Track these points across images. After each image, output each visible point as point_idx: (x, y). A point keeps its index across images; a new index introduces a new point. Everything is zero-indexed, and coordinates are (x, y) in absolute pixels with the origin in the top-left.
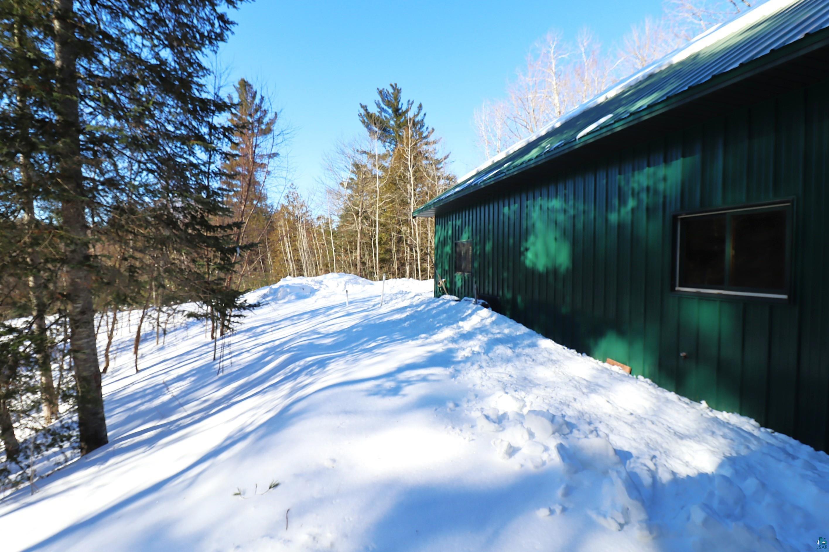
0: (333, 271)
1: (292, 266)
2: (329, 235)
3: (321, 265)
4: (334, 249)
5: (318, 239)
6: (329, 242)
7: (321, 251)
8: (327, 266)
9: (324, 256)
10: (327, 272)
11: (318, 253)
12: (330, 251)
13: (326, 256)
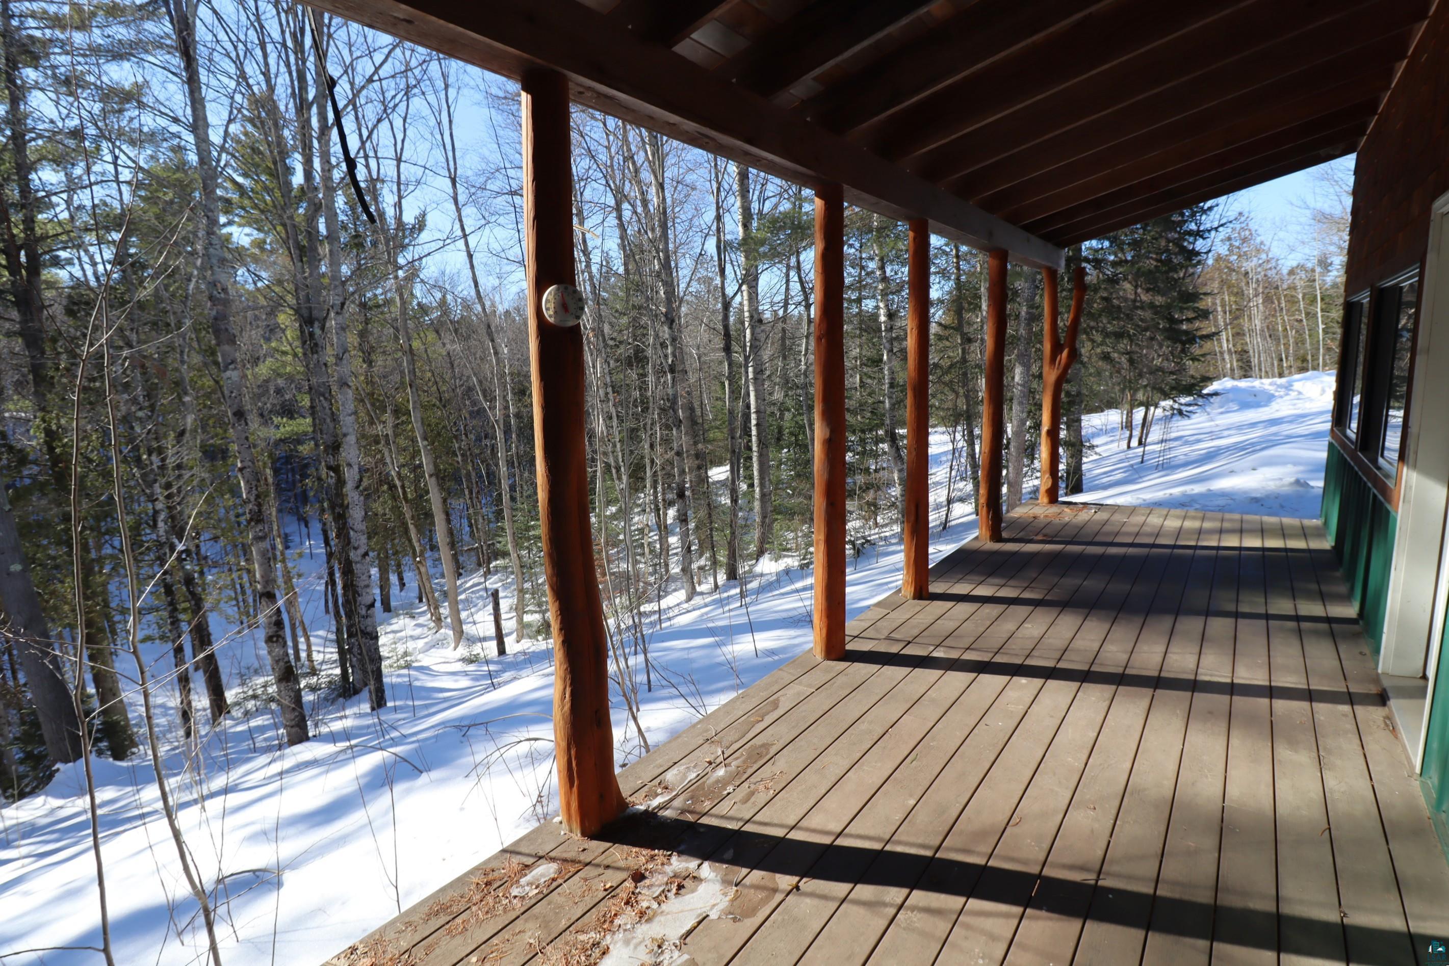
0: (1315, 368)
1: (1230, 362)
2: (1314, 301)
3: (1291, 359)
4: (1321, 326)
5: (1288, 311)
6: (1310, 315)
7: (1292, 333)
8: (1304, 360)
9: (1300, 341)
10: (1303, 369)
11: (1286, 336)
12: (1313, 331)
13: (1303, 342)
